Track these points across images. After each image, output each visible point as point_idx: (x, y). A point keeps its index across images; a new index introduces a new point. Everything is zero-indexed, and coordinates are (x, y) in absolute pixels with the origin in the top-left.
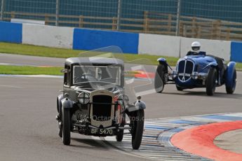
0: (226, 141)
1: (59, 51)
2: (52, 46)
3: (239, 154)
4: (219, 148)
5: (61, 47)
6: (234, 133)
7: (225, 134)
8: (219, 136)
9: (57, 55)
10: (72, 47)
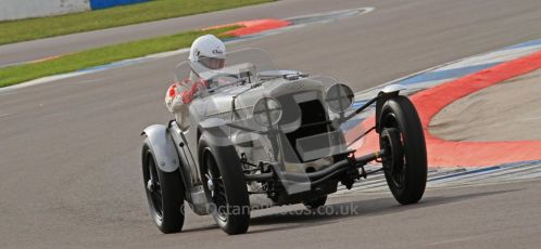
0: (455, 123)
1: (63, 20)
2: (48, 13)
3: (487, 143)
4: (442, 141)
5: (66, 10)
6: (466, 101)
7: (449, 109)
8: (436, 117)
9: (61, 30)
10: (88, 5)
